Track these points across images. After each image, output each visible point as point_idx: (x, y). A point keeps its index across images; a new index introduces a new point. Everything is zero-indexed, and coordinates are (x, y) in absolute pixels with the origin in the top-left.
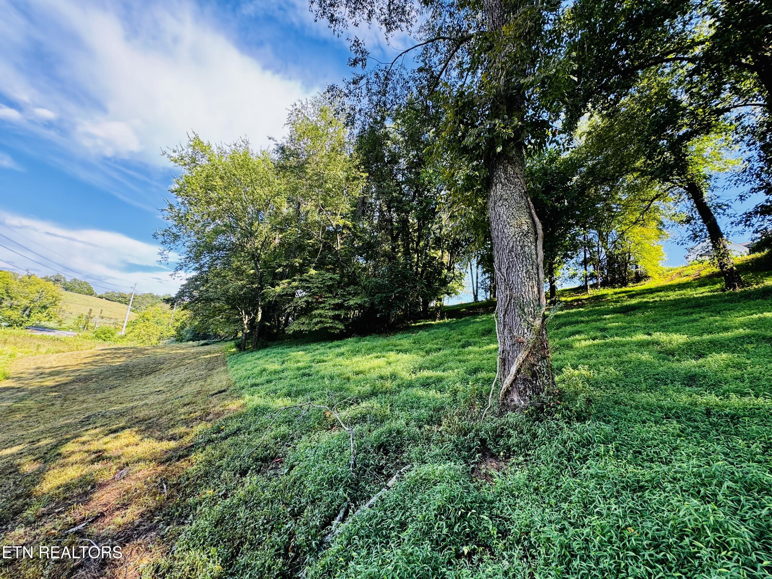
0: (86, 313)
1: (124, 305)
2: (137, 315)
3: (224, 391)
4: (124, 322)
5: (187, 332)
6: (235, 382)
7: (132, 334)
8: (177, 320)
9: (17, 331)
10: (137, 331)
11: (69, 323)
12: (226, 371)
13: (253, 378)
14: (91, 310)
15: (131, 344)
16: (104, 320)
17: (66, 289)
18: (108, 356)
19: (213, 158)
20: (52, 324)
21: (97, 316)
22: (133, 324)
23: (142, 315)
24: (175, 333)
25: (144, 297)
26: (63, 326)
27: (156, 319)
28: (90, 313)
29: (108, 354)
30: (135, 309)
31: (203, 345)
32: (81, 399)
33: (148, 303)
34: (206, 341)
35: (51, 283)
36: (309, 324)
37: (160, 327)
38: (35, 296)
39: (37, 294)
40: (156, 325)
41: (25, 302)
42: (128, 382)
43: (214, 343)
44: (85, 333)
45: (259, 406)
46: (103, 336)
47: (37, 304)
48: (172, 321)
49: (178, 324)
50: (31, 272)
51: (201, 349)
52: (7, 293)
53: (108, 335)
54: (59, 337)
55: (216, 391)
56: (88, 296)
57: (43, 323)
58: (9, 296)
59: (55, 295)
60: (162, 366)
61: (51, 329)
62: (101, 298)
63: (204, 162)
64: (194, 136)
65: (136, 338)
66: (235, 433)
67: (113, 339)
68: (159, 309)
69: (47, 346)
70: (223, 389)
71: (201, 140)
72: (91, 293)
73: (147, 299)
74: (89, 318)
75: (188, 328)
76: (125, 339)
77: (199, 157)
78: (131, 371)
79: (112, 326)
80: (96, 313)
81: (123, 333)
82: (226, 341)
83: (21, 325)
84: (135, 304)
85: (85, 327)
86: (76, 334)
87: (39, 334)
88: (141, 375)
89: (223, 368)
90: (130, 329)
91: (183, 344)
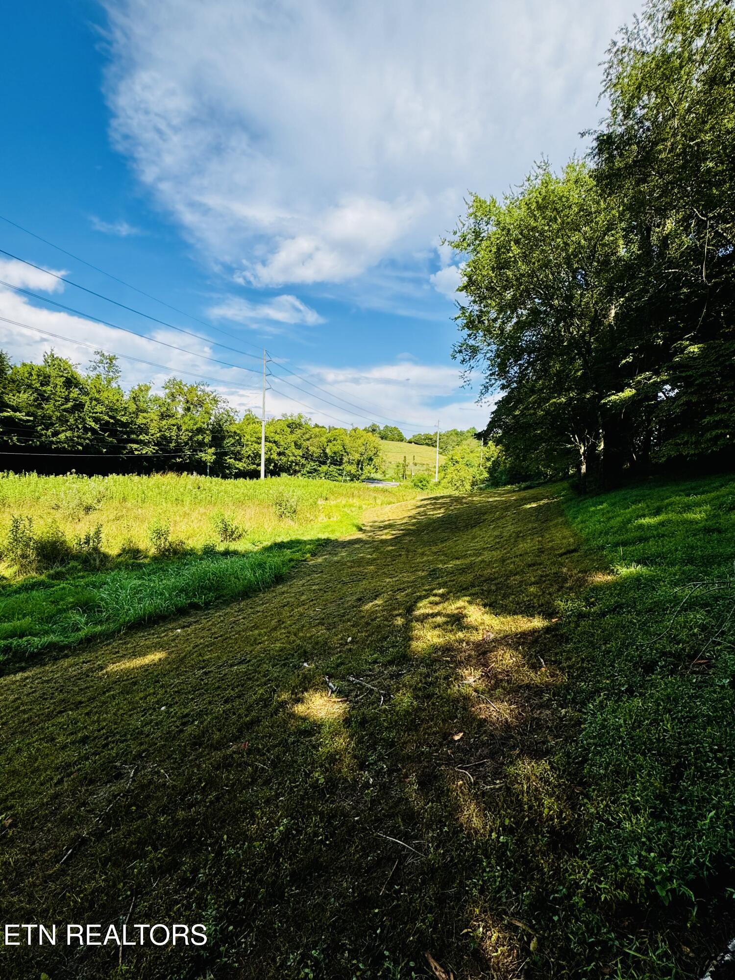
0: (402, 461)
1: (431, 448)
2: (446, 457)
3: (575, 551)
4: (435, 467)
5: (501, 472)
6: (588, 540)
7: (445, 480)
8: (488, 459)
9: (357, 484)
10: (449, 476)
11: (391, 473)
12: (567, 524)
13: (615, 533)
14: (405, 457)
15: (446, 492)
16: (417, 467)
17: (382, 438)
18: (428, 507)
19: (502, 218)
20: (378, 476)
21: (411, 464)
22: (444, 468)
23: (450, 457)
24: (486, 475)
25: (449, 434)
26: (387, 476)
27: (465, 460)
28: (405, 461)
29: (427, 504)
30: (443, 450)
31: (525, 489)
32: (420, 551)
33: (454, 441)
34: (528, 483)
35: (370, 434)
36: (697, 443)
37: (471, 470)
38: (362, 449)
39: (363, 447)
40: (467, 468)
41: (357, 456)
42: (457, 535)
43: (539, 485)
44: (404, 483)
45: (642, 576)
46: (420, 484)
47: (365, 456)
48: (482, 461)
49: (489, 464)
50: (355, 426)
51: (523, 494)
52: (344, 449)
53: (424, 483)
54: (386, 487)
55: (563, 551)
56: (400, 443)
57: (372, 475)
58: (346, 452)
59: (376, 446)
60: (485, 517)
61: (379, 481)
62: (410, 442)
63: (492, 229)
64: (473, 198)
65: (450, 485)
66: (614, 610)
67: (429, 487)
68: (466, 447)
69: (381, 498)
70: (572, 548)
71: (482, 199)
72: (401, 439)
73: (452, 437)
74: (405, 466)
75: (502, 468)
76: (440, 487)
77: (483, 226)
78: (455, 523)
79: (426, 473)
80: (410, 460)
81: (437, 480)
82: (555, 482)
83: (359, 479)
84: (442, 444)
85: (404, 476)
86: (398, 484)
87: (372, 486)
88: (466, 527)
89: (560, 520)
90: (443, 475)
91: (501, 489)
